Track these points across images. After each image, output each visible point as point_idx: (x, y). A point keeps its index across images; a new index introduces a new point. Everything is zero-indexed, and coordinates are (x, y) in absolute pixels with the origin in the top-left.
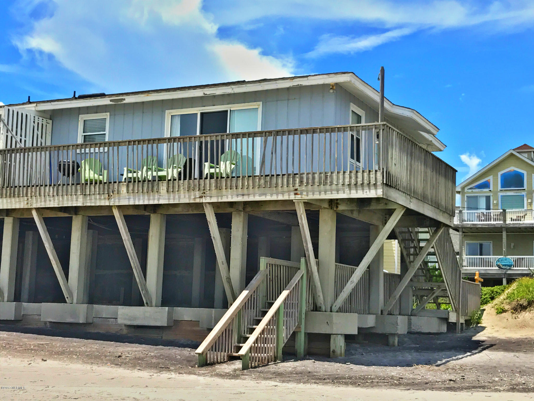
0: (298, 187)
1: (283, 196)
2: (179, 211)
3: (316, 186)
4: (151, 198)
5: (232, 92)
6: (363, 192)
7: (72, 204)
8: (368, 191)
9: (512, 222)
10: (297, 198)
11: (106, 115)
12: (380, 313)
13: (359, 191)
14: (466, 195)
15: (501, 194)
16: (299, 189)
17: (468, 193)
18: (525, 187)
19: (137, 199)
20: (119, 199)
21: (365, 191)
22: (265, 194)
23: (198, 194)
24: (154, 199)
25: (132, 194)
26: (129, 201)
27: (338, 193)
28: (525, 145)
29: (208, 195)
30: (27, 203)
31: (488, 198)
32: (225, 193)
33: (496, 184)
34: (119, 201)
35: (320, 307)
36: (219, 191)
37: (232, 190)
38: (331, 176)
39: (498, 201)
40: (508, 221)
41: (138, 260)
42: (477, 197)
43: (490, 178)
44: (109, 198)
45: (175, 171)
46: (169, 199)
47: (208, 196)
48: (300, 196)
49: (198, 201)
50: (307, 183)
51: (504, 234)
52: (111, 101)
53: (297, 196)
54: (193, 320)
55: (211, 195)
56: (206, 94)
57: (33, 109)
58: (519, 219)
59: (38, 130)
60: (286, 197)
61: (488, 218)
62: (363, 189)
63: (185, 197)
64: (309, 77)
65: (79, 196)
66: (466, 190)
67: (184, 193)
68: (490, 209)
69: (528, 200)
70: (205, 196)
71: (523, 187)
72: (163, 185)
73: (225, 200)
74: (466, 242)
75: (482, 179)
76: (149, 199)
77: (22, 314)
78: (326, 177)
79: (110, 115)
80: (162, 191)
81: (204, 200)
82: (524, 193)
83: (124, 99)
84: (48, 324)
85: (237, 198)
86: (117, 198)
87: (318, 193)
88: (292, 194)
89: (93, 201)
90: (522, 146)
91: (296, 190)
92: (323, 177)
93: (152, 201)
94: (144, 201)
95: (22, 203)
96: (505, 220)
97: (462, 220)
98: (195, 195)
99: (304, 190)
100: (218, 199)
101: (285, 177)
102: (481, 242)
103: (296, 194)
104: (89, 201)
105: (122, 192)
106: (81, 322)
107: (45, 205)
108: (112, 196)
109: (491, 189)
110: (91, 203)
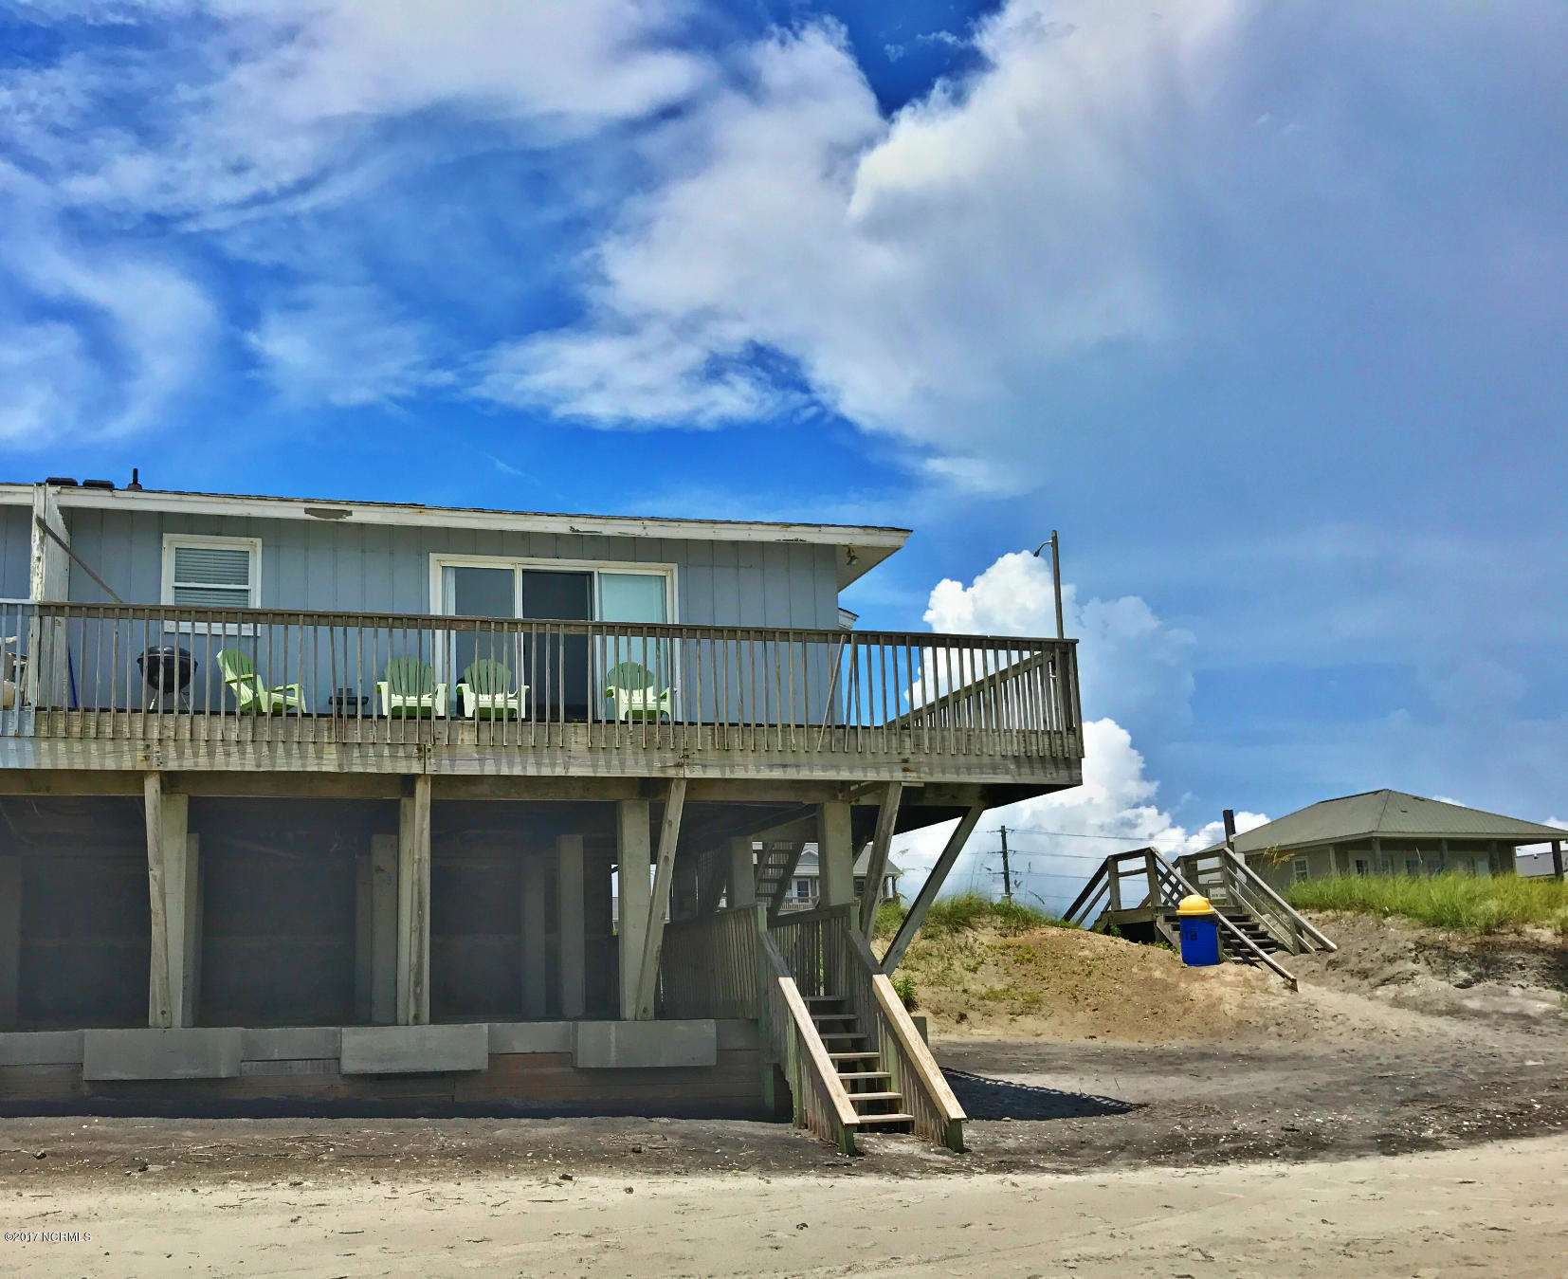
0: (911, 757)
1: (878, 773)
2: (482, 792)
3: (948, 756)
4: (546, 761)
5: (643, 534)
6: (1045, 772)
7: (303, 765)
8: (1054, 771)
10: (909, 779)
13: (1036, 771)
16: (911, 760)
19: (504, 761)
20: (453, 761)
21: (1048, 771)
22: (837, 768)
23: (670, 758)
24: (553, 765)
25: (489, 750)
26: (482, 765)
27: (995, 774)
29: (698, 762)
30: (146, 758)
32: (741, 758)
34: (452, 766)
36: (725, 753)
37: (756, 754)
44: (422, 754)
46: (595, 766)
47: (696, 765)
48: (915, 774)
49: (671, 774)
52: (307, 511)
53: (908, 774)
54: (537, 1051)
55: (704, 762)
56: (578, 531)
62: (1044, 768)
63: (637, 763)
64: (823, 528)
65: (326, 745)
67: (635, 753)
70: (688, 765)
72: (576, 733)
73: (739, 774)
76: (539, 764)
79: (264, 545)
80: (573, 745)
81: (687, 773)
83: (350, 513)
85: (771, 771)
86: (445, 756)
87: (953, 770)
88: (898, 768)
89: (372, 760)
91: (906, 761)
93: (549, 769)
94: (524, 768)
95: (127, 757)
98: (663, 761)
99: (922, 762)
100: (723, 772)
101: (882, 733)
103: (906, 770)
104: (358, 761)
105: (459, 743)
107: (211, 766)
108: (429, 750)
110: (365, 765)
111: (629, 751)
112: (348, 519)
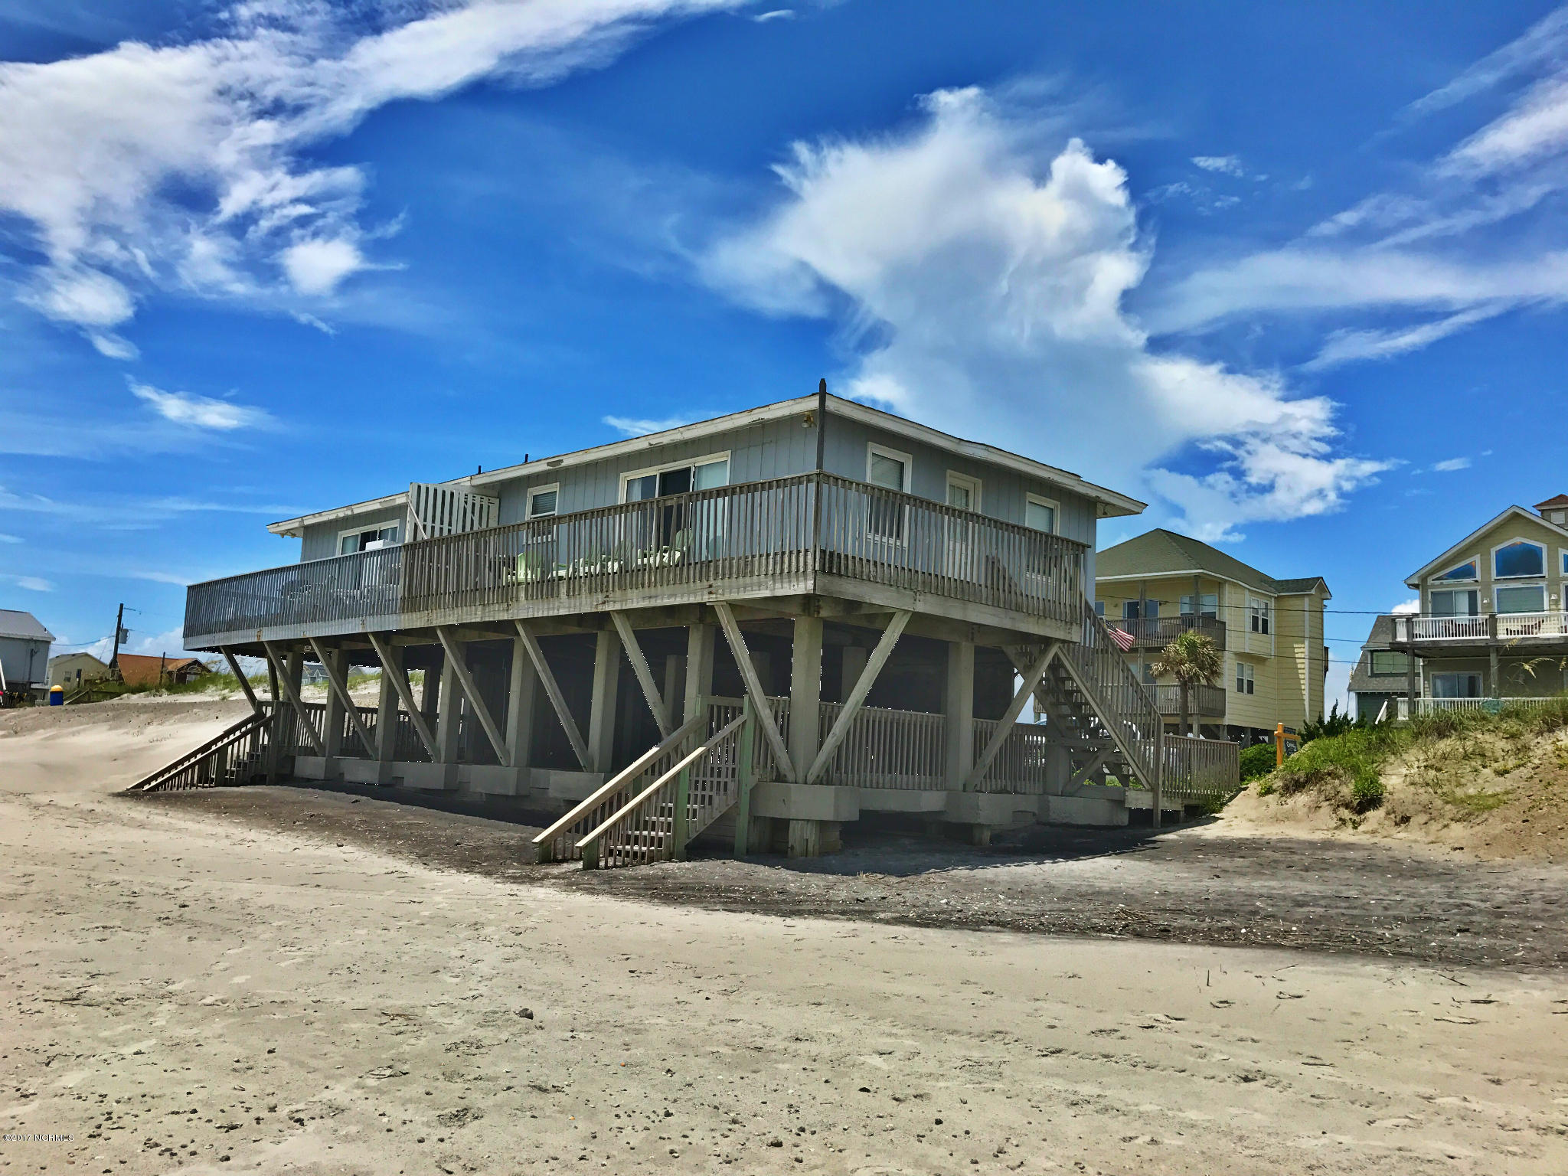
0: (713, 582)
1: (696, 597)
3: (734, 579)
6: (790, 585)
7: (471, 619)
8: (795, 584)
9: (1509, 636)
10: (711, 600)
11: (555, 487)
12: (961, 787)
13: (784, 585)
14: (1430, 591)
15: (1496, 587)
16: (715, 586)
17: (1433, 586)
18: (1545, 573)
19: (536, 608)
20: (519, 610)
21: (792, 584)
22: (675, 595)
23: (600, 598)
26: (528, 612)
27: (760, 590)
28: (1561, 496)
29: (612, 599)
30: (428, 620)
31: (1472, 595)
32: (630, 595)
33: (1486, 570)
34: (518, 614)
35: (785, 776)
36: (624, 592)
38: (752, 561)
39: (1491, 600)
40: (1502, 636)
41: (563, 701)
42: (1451, 592)
43: (1476, 559)
44: (508, 608)
45: (616, 565)
46: (569, 607)
47: (611, 601)
48: (714, 596)
49: (600, 609)
50: (724, 575)
51: (1493, 659)
52: (548, 464)
53: (711, 596)
55: (615, 599)
57: (468, 484)
58: (1527, 630)
59: (473, 513)
60: (698, 600)
61: (1471, 629)
62: (790, 582)
63: (587, 603)
65: (478, 607)
66: (1430, 581)
67: (586, 597)
68: (1476, 614)
69: (1550, 597)
70: (608, 601)
71: (1541, 573)
72: (563, 587)
73: (630, 605)
74: (1432, 673)
75: (1460, 561)
76: (549, 609)
77: (458, 780)
78: (746, 565)
79: (560, 486)
80: (561, 595)
81: (608, 608)
82: (1543, 584)
83: (562, 461)
84: (484, 796)
87: (736, 590)
88: (706, 592)
89: (492, 613)
90: (1554, 499)
91: (712, 586)
92: (742, 563)
93: (552, 611)
94: (543, 612)
95: (423, 620)
96: (1494, 633)
97: (1411, 634)
98: (597, 601)
99: (722, 586)
100: (622, 605)
101: (698, 566)
102: (1472, 673)
103: (710, 593)
104: (487, 614)
105: (521, 599)
106: (511, 794)
107: (445, 622)
108: (510, 605)
109: (1478, 577)
110: (489, 616)
111: (584, 596)
112: (563, 464)
